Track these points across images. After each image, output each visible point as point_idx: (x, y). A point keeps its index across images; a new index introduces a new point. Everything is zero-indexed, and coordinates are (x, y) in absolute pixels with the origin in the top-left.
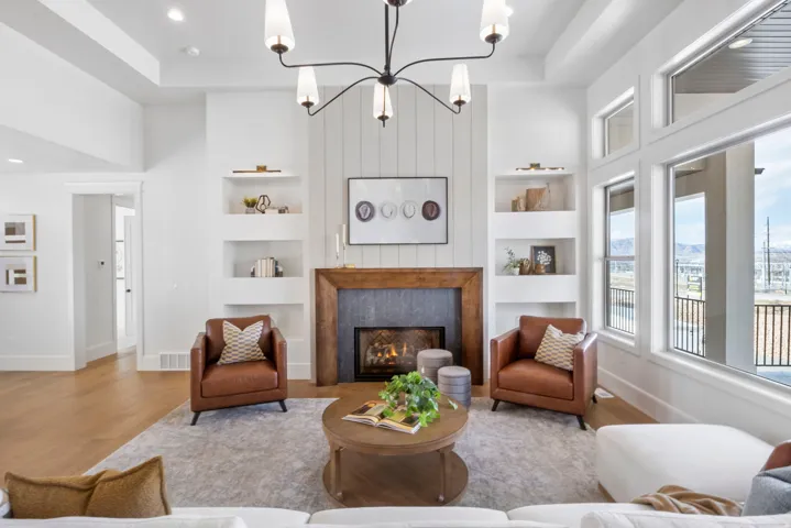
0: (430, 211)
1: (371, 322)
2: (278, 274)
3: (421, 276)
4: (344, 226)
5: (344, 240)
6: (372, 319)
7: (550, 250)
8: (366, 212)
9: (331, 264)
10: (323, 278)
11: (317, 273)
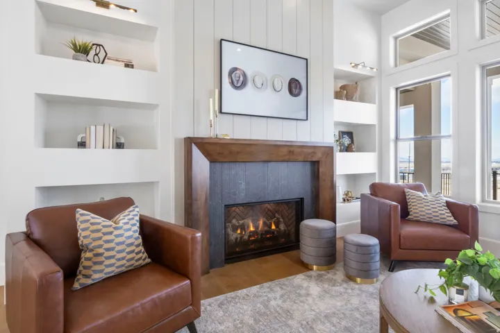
0: (294, 87)
1: (242, 197)
2: (119, 146)
3: (291, 149)
4: (217, 91)
5: (217, 108)
6: (243, 195)
7: (350, 134)
9: (203, 132)
10: (195, 148)
11: (190, 142)
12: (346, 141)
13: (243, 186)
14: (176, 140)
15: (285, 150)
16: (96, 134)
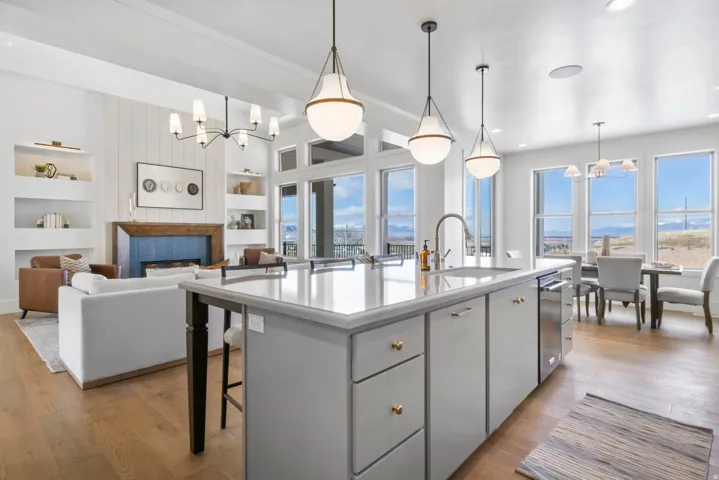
0: (193, 189)
1: (153, 258)
2: (66, 226)
4: (135, 195)
5: (135, 205)
6: (154, 256)
7: (251, 217)
8: (150, 186)
9: (124, 219)
10: (119, 229)
11: (115, 225)
12: (248, 221)
13: (154, 250)
14: (107, 224)
15: (184, 229)
16: (50, 220)
